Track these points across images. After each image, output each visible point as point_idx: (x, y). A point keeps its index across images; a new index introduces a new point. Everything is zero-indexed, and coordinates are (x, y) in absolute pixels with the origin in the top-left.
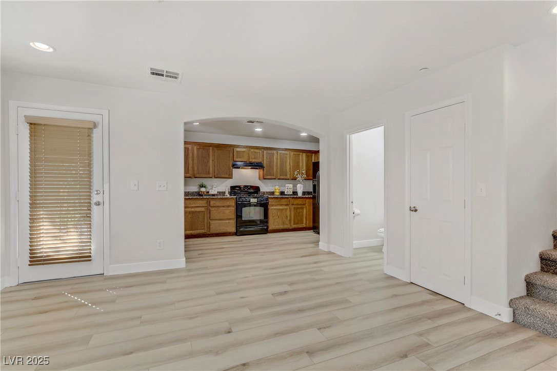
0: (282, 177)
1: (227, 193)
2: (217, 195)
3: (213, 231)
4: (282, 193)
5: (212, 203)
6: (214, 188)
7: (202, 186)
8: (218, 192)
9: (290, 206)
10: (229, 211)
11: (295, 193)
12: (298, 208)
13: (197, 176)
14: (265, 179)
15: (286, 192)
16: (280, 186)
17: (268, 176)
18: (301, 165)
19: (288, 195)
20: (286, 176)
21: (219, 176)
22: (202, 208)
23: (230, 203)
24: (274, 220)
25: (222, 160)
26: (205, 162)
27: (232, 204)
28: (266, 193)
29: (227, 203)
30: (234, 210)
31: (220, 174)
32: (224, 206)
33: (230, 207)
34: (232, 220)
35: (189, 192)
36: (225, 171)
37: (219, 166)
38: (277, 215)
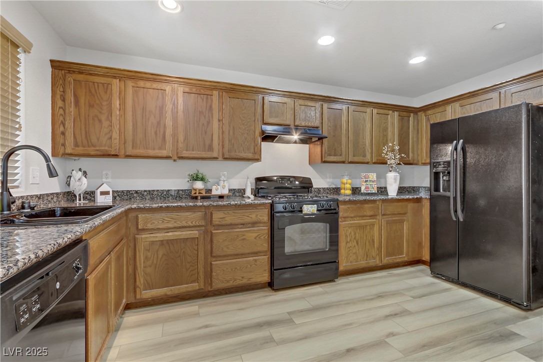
0: (356, 159)
1: (248, 193)
2: (228, 197)
3: (218, 284)
4: (355, 191)
5: (217, 216)
6: (222, 183)
7: (196, 178)
8: (230, 190)
9: (380, 217)
10: (256, 235)
11: (383, 190)
12: (395, 222)
13: (185, 154)
14: (325, 162)
15: (363, 188)
16: (351, 177)
17: (330, 155)
18: (390, 134)
20: (365, 156)
21: (233, 154)
22: (193, 229)
23: (257, 215)
24: (349, 249)
25: (240, 121)
26: (203, 125)
27: (261, 218)
28: (322, 190)
29: (250, 216)
30: (267, 231)
31: (235, 152)
32: (243, 224)
33: (256, 225)
34: (261, 254)
35: (169, 190)
36: (246, 144)
37: (234, 134)
38: (355, 238)
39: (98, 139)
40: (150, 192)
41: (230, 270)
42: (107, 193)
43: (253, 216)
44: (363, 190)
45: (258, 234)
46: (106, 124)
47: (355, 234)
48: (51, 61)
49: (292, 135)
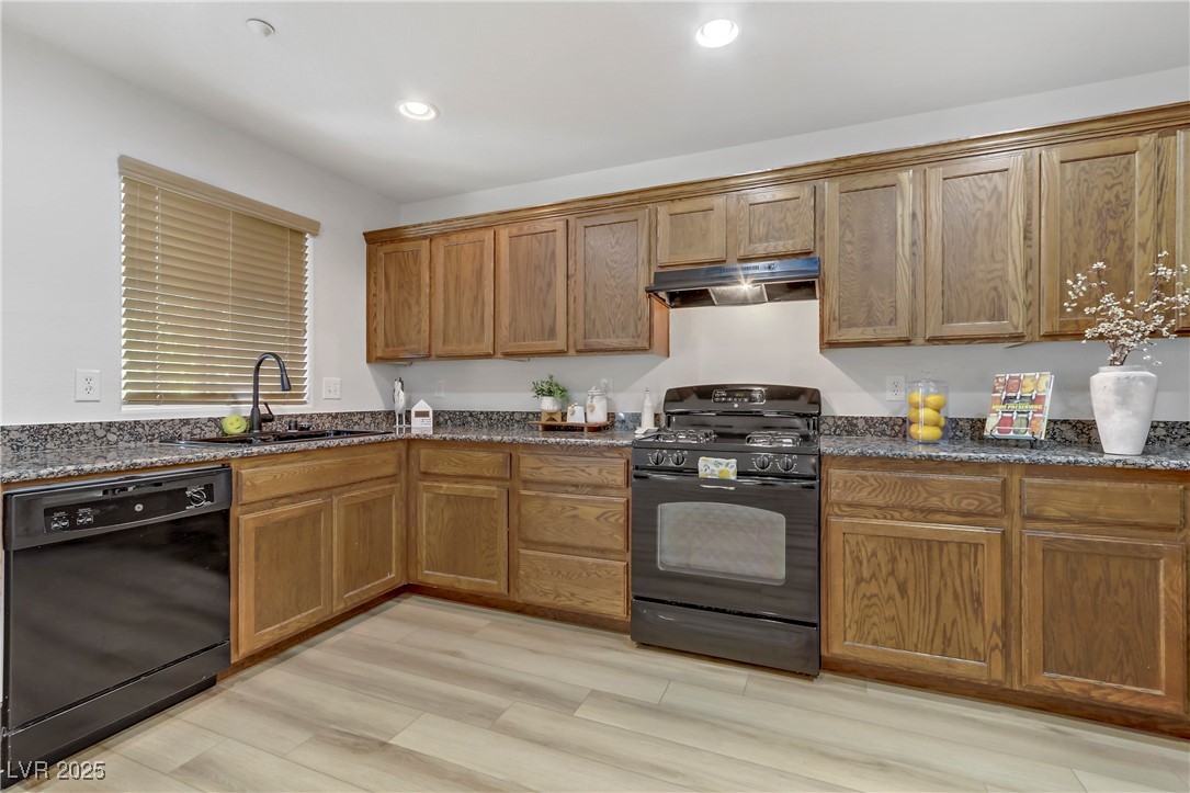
1: (647, 423)
3: (527, 594)
5: (527, 464)
7: (548, 389)
10: (599, 511)
14: (837, 345)
15: (992, 423)
16: (942, 386)
17: (851, 325)
19: (1018, 444)
20: (1001, 316)
22: (489, 482)
23: (600, 471)
24: (865, 602)
25: (607, 271)
26: (541, 290)
27: (610, 477)
28: (861, 424)
29: (587, 470)
30: (622, 508)
31: (598, 337)
32: (576, 486)
33: (602, 492)
34: (612, 556)
35: (513, 413)
36: (619, 316)
37: (595, 299)
38: (892, 573)
39: (408, 334)
40: (488, 415)
41: (549, 573)
42: (424, 414)
43: (594, 471)
44: (992, 426)
45: (605, 510)
46: (415, 310)
47: (894, 560)
48: (364, 234)
49: (739, 283)
